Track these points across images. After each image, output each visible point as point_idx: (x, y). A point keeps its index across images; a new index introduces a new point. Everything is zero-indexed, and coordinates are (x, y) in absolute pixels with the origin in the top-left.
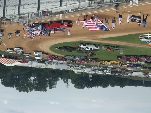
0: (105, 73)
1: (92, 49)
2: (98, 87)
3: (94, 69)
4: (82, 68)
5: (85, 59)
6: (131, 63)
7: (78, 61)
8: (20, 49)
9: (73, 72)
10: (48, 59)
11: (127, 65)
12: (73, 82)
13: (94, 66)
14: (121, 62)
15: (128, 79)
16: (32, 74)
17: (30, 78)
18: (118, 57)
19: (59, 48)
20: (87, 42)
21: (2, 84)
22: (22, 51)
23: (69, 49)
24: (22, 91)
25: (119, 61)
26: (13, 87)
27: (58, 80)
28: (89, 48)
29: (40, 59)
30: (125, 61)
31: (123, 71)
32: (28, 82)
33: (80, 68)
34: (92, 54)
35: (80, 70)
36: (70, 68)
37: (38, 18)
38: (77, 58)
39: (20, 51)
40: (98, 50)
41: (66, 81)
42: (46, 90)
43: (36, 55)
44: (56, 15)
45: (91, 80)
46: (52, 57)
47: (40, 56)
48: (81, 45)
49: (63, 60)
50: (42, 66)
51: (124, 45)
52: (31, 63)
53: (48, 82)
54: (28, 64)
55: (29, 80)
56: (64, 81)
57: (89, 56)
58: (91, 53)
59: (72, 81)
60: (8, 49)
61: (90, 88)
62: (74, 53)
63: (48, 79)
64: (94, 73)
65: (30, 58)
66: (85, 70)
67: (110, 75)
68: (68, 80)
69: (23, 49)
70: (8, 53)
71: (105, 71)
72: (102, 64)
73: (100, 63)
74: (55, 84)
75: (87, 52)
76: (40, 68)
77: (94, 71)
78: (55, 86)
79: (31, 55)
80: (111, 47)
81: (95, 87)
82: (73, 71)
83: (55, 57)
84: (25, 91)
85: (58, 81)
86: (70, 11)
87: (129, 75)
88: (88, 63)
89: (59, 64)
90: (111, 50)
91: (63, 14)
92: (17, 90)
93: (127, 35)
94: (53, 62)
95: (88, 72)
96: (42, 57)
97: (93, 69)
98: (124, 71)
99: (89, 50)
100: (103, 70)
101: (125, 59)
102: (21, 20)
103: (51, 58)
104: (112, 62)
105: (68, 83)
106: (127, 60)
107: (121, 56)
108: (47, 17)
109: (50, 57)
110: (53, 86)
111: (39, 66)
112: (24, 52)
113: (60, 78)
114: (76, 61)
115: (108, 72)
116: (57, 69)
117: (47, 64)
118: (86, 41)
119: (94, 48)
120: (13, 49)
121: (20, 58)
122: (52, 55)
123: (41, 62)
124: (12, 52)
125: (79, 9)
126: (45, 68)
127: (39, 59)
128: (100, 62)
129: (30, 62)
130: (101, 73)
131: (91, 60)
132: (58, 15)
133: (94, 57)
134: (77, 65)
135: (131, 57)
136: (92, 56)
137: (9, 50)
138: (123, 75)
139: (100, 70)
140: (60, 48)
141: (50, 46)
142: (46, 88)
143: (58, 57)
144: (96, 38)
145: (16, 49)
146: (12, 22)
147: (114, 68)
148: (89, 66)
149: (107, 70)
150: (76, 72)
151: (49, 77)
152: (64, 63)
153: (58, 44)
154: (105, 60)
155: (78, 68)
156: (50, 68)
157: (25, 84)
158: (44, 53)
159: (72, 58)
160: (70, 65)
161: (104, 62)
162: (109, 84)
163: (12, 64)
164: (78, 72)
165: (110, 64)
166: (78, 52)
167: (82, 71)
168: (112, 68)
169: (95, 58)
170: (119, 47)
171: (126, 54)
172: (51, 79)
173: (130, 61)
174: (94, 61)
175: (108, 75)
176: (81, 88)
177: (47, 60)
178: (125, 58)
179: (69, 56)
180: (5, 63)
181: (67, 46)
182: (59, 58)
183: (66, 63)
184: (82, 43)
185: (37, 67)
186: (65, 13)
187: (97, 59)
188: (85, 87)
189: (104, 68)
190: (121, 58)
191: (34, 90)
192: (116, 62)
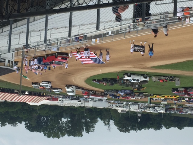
0: (157, 111)
1: (139, 80)
2: (148, 130)
3: (143, 106)
4: (127, 105)
5: (131, 93)
6: (190, 97)
7: (122, 96)
8: (48, 83)
9: (116, 111)
10: (84, 94)
11: (186, 99)
12: (116, 124)
13: (143, 102)
14: (178, 96)
15: (188, 118)
16: (64, 114)
17: (61, 119)
18: (174, 90)
19: (97, 80)
20: (133, 71)
21: (26, 128)
22: (51, 85)
23: (109, 82)
24: (52, 137)
25: (174, 95)
26: (41, 132)
27: (96, 121)
28: (135, 79)
29: (73, 96)
30: (183, 95)
31: (180, 108)
32: (59, 125)
33: (124, 106)
34: (140, 87)
35: (124, 108)
36: (112, 105)
37: (69, 44)
38: (120, 93)
39: (47, 86)
40: (147, 82)
41: (107, 122)
42: (81, 135)
43: (68, 90)
44: (92, 40)
45: (139, 120)
46: (89, 93)
47: (73, 91)
48: (125, 76)
49: (103, 96)
50: (76, 104)
51: (181, 74)
52: (62, 101)
53: (84, 125)
54: (59, 101)
55: (60, 122)
56: (104, 122)
57: (136, 89)
58: (139, 85)
59: (114, 123)
60: (32, 83)
61: (138, 131)
62: (116, 86)
63: (84, 121)
64: (143, 112)
65: (61, 94)
66: (131, 107)
67: (163, 113)
68: (109, 122)
69: (52, 83)
70: (33, 88)
71: (157, 108)
72: (153, 99)
73: (150, 99)
74: (93, 127)
75: (133, 84)
76: (73, 107)
77: (142, 109)
78: (93, 130)
79: (62, 91)
80: (164, 77)
81: (145, 129)
82: (116, 109)
83: (93, 93)
84: (55, 137)
85: (96, 123)
86: (110, 34)
87: (188, 113)
88: (135, 99)
89: (98, 101)
90: (163, 81)
91: (101, 38)
92: (45, 135)
93: (184, 62)
94: (90, 99)
95: (135, 111)
96: (76, 93)
97: (141, 106)
98: (182, 108)
99: (136, 82)
100: (155, 107)
101: (183, 92)
102: (49, 48)
103: (87, 94)
104: (166, 96)
105: (110, 125)
106: (186, 94)
107: (177, 89)
108: (81, 42)
109: (85, 93)
110: (90, 129)
111: (73, 104)
112: (53, 87)
113: (99, 119)
114: (119, 97)
115: (161, 109)
116: (95, 107)
117: (82, 101)
118: (131, 71)
119: (142, 79)
120: (39, 84)
121: (49, 94)
122: (89, 90)
123: (74, 99)
124: (38, 87)
125: (121, 31)
126: (80, 107)
127: (71, 96)
128: (151, 97)
129: (60, 99)
130: (151, 111)
131: (138, 95)
132: (95, 39)
133: (142, 90)
134: (121, 101)
135: (190, 89)
136: (140, 89)
137: (33, 85)
138: (180, 113)
139: (151, 108)
140: (99, 81)
141: (86, 78)
142: (82, 133)
143: (96, 91)
144: (143, 67)
145: (42, 84)
146: (37, 50)
147: (168, 105)
148: (136, 103)
149: (159, 107)
150: (119, 111)
151: (84, 117)
152: (104, 100)
153: (96, 75)
154: (157, 95)
155: (122, 105)
156: (86, 106)
157: (55, 127)
158: (78, 87)
159: (114, 93)
160: (112, 102)
161: (155, 96)
162: (163, 125)
163: (39, 103)
164: (122, 111)
165: (163, 99)
166: (121, 85)
167: (128, 110)
168: (166, 105)
169: (144, 93)
170: (174, 77)
171: (184, 86)
172: (88, 120)
173: (189, 94)
174: (142, 96)
175: (161, 113)
176: (127, 132)
177: (82, 97)
178: (182, 90)
179: (110, 91)
180: (29, 102)
181: (107, 78)
182: (97, 93)
183: (107, 99)
184: (126, 74)
185: (70, 106)
186: (104, 37)
187: (146, 93)
188: (131, 130)
189: (155, 104)
190: (178, 91)
191: (66, 136)
192: (170, 96)
